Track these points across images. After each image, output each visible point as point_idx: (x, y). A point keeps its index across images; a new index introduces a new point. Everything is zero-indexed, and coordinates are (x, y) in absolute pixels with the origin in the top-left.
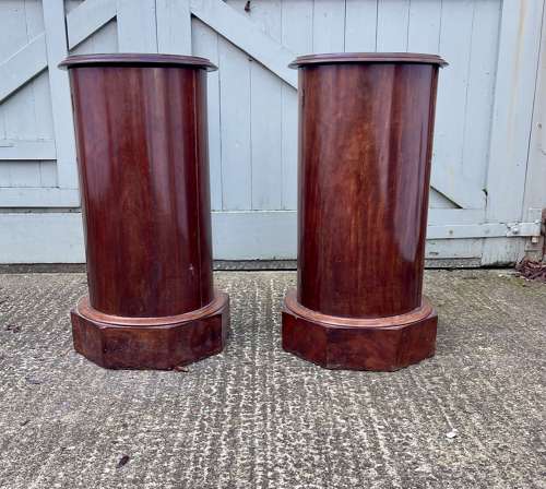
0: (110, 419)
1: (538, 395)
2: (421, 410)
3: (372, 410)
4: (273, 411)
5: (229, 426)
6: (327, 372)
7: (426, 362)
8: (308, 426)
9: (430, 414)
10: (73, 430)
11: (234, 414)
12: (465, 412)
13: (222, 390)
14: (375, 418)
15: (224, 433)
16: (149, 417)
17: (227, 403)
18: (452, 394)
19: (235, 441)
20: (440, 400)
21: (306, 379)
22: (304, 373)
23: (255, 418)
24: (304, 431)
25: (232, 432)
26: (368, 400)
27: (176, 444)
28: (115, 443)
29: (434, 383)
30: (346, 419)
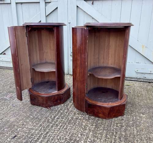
0: (21, 122)
1: (150, 138)
2: (106, 136)
3: (91, 133)
4: (63, 128)
5: (48, 131)
6: (87, 116)
7: (120, 117)
8: (69, 135)
9: (108, 138)
10: (10, 124)
11: (52, 127)
12: (120, 140)
13: (55, 117)
14: (90, 136)
15: (45, 133)
16: (30, 123)
17: (53, 122)
18: (120, 132)
19: (46, 137)
20: (115, 134)
21: (80, 117)
22: (80, 115)
23: (56, 129)
24: (66, 137)
25: (47, 133)
26: (93, 129)
27: (31, 134)
28: (17, 130)
29: (117, 126)
30: (81, 135)
